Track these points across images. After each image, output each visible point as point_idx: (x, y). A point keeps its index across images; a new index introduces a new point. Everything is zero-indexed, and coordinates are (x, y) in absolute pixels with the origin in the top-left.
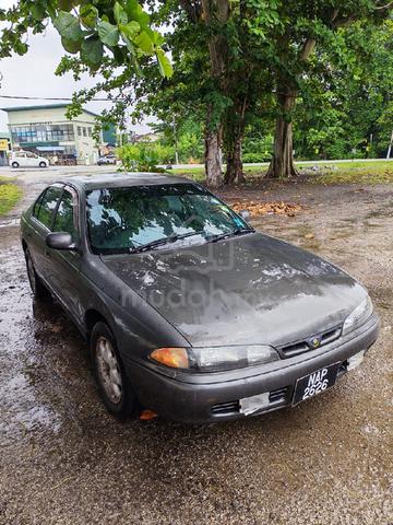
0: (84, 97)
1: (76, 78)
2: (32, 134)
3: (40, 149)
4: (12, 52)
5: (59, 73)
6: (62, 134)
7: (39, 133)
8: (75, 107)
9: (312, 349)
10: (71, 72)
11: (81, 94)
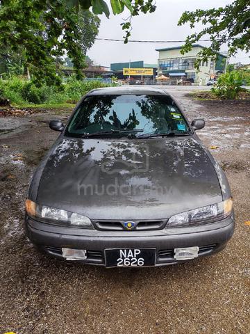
0: (194, 39)
1: (192, 26)
2: (171, 65)
3: (170, 74)
4: (140, 12)
5: (180, 24)
6: (188, 64)
7: (174, 65)
8: (188, 46)
9: (125, 230)
10: (189, 23)
11: (192, 37)
